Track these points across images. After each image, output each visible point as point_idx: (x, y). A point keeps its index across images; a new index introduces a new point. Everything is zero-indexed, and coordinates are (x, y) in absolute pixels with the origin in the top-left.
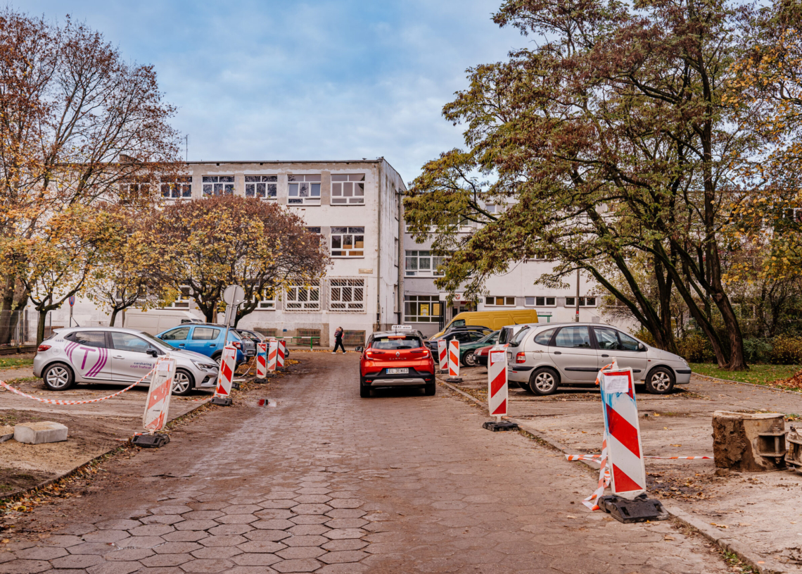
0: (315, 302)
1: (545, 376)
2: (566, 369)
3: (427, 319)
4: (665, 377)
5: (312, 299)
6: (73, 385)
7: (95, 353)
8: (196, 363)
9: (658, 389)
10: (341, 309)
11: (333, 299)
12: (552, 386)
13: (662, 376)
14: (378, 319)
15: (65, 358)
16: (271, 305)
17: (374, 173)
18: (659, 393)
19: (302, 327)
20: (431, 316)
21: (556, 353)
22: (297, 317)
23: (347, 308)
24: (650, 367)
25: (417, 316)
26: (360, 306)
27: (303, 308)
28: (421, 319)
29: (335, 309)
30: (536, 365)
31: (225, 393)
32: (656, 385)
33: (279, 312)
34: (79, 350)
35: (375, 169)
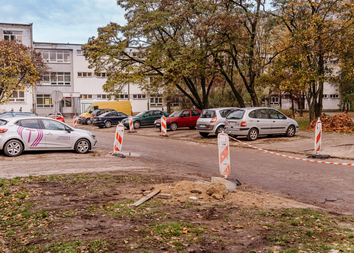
1: (253, 132)
2: (261, 128)
3: (49, 106)
4: (293, 130)
6: (24, 153)
9: (290, 135)
10: (12, 102)
12: (256, 136)
14: (33, 106)
15: (18, 137)
17: (27, 31)
18: (291, 137)
21: (257, 121)
23: (15, 101)
24: (288, 126)
25: (43, 105)
26: (23, 100)
28: (45, 106)
29: (9, 102)
30: (251, 127)
31: (119, 150)
32: (290, 133)
34: (26, 131)
35: (28, 29)
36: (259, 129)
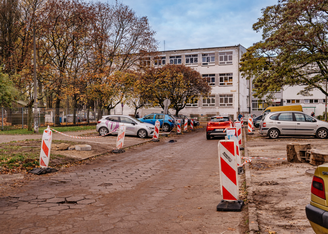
0: (213, 104)
1: (274, 132)
2: (282, 129)
3: (261, 110)
4: (324, 132)
5: (212, 103)
7: (115, 124)
8: (148, 127)
9: (321, 137)
10: (224, 106)
11: (221, 102)
12: (277, 135)
13: (323, 132)
14: (239, 110)
15: (105, 125)
16: (196, 105)
17: (236, 51)
19: (208, 114)
20: (263, 108)
21: (278, 123)
22: (207, 110)
23: (226, 106)
24: (317, 128)
25: (257, 108)
26: (232, 105)
27: (209, 106)
28: (259, 110)
29: (221, 106)
30: (270, 128)
31: (156, 137)
32: (320, 135)
33: (200, 108)
34: (110, 123)
35: (237, 49)
36: (280, 129)
